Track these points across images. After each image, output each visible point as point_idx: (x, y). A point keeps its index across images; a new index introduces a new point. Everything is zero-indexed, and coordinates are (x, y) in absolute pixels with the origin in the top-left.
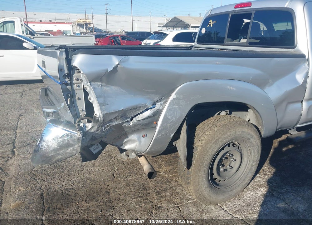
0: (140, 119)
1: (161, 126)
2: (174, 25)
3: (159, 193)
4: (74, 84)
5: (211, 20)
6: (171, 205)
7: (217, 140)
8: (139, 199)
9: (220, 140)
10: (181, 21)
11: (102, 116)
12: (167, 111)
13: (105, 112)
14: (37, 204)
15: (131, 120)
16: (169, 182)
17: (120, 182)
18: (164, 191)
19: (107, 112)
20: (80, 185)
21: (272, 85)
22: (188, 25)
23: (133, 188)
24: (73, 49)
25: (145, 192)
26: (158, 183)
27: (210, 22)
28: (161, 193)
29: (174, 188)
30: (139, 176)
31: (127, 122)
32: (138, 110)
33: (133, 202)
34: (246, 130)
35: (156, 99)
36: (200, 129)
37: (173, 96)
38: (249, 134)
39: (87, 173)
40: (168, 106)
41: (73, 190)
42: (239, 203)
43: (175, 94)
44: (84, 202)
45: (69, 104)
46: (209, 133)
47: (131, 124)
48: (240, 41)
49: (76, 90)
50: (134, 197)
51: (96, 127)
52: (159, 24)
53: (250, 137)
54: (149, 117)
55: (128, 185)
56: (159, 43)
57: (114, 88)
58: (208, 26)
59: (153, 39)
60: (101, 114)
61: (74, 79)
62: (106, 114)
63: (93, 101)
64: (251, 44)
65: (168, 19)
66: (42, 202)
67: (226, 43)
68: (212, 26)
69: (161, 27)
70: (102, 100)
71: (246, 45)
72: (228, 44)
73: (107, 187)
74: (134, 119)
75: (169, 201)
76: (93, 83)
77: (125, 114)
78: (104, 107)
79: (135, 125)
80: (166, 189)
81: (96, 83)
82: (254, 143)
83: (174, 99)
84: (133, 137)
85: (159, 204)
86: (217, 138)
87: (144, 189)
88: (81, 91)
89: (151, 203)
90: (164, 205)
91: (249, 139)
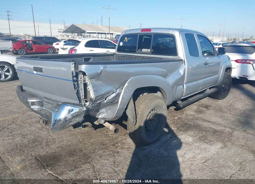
0: (110, 98)
1: (121, 102)
2: (72, 31)
3: (114, 145)
4: (79, 81)
5: (126, 38)
6: (124, 150)
7: (148, 107)
8: (103, 150)
9: (149, 107)
10: (78, 28)
11: (94, 98)
12: (124, 93)
13: (96, 96)
14: (37, 164)
15: (106, 99)
16: (117, 139)
17: (86, 144)
18: (116, 143)
19: (97, 95)
20: (60, 149)
21: (169, 76)
22: (84, 31)
23: (96, 145)
24: (40, 57)
25: (105, 146)
26: (111, 140)
27: (125, 38)
28: (115, 145)
29: (122, 141)
30: (97, 139)
31: (104, 101)
32: (109, 94)
33: (101, 152)
34: (160, 101)
35: (118, 87)
36: (138, 103)
37: (126, 85)
38: (162, 103)
39: (60, 142)
40: (124, 91)
41: (57, 153)
42: (160, 143)
43: (127, 84)
44: (69, 158)
45: (76, 92)
46: (144, 104)
47: (105, 101)
48: (141, 51)
49: (80, 84)
50: (100, 150)
51: (91, 104)
52: (58, 30)
53: (162, 105)
54: (114, 97)
55: (92, 144)
56: (75, 48)
57: (100, 82)
58: (125, 41)
59: (70, 45)
60: (94, 97)
61: (79, 78)
62: (97, 96)
63: (90, 90)
64: (153, 53)
65: (66, 26)
66: (40, 162)
67: (137, 52)
68: (127, 41)
69: (61, 32)
70: (95, 89)
71: (150, 53)
72: (138, 53)
73: (79, 147)
74: (107, 99)
75: (122, 148)
76: (91, 80)
77: (104, 96)
78: (96, 93)
79: (107, 103)
80: (118, 143)
81: (92, 80)
82: (164, 108)
83: (127, 86)
84: (103, 110)
85: (117, 151)
86: (148, 106)
87: (104, 145)
88: (82, 84)
89: (112, 151)
90: (120, 150)
91: (162, 106)
